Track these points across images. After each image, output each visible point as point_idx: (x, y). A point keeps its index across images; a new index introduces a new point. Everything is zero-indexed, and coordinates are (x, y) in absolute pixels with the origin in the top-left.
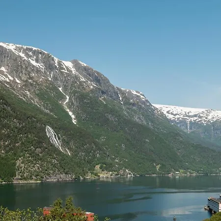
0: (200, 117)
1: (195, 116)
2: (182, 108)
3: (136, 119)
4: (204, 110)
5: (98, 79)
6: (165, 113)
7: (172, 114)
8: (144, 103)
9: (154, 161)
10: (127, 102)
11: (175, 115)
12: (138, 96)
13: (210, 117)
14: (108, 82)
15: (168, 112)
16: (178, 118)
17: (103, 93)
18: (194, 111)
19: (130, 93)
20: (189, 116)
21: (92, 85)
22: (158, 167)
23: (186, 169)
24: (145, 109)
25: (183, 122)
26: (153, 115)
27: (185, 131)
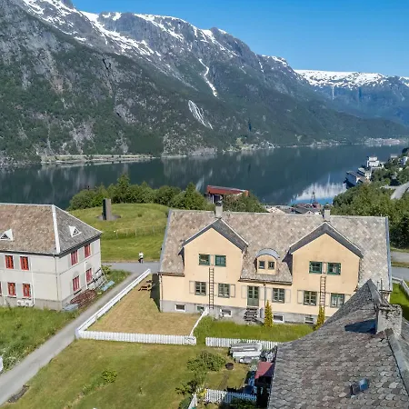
0: (346, 81)
1: (341, 80)
2: (326, 73)
3: (278, 88)
4: (350, 73)
5: (239, 47)
6: (308, 79)
7: (316, 79)
8: (285, 69)
9: (295, 132)
10: (268, 70)
11: (319, 80)
12: (280, 63)
13: (356, 82)
14: (249, 49)
15: (311, 78)
16: (322, 84)
17: (243, 61)
18: (340, 75)
19: (271, 59)
20: (334, 81)
21: (232, 54)
22: (299, 138)
23: (328, 138)
24: (287, 76)
25: (327, 88)
26: (296, 82)
27: (329, 97)
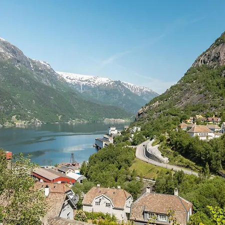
0: (89, 82)
1: (86, 81)
2: (76, 75)
3: (43, 82)
4: (92, 77)
5: (14, 51)
6: (65, 78)
7: (70, 79)
8: (49, 70)
9: (57, 113)
10: (37, 70)
11: (73, 79)
12: (45, 65)
13: (96, 82)
14: (22, 54)
15: (67, 78)
16: (74, 82)
17: (18, 61)
18: (85, 77)
19: (39, 62)
20: (82, 81)
21: (10, 56)
22: (60, 117)
23: (80, 118)
24: (51, 75)
25: (78, 85)
26: (57, 79)
27: (79, 91)
